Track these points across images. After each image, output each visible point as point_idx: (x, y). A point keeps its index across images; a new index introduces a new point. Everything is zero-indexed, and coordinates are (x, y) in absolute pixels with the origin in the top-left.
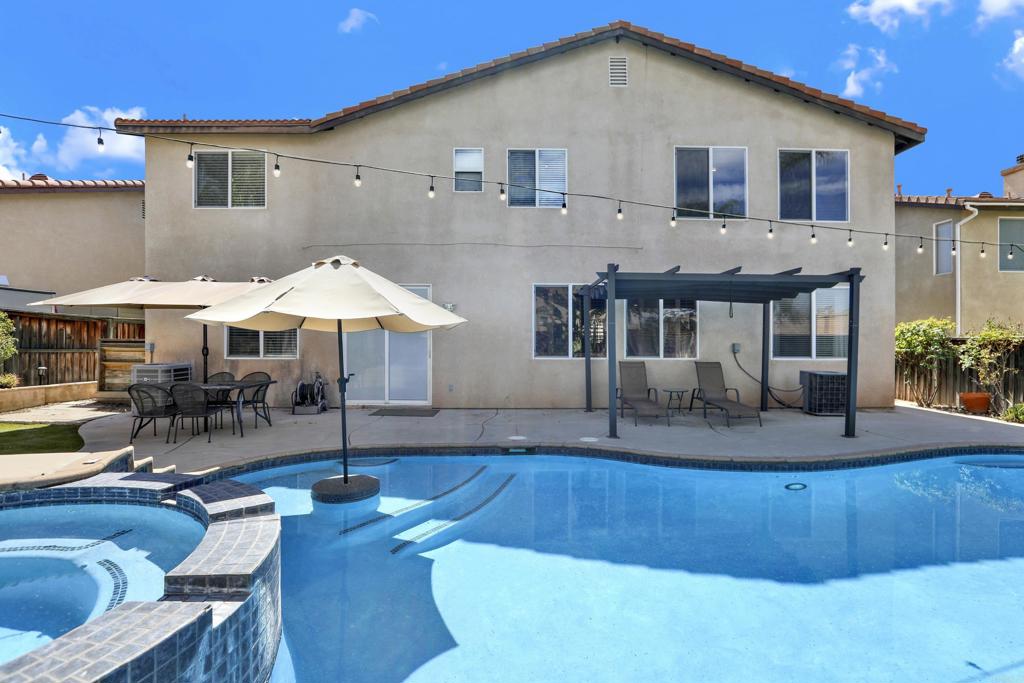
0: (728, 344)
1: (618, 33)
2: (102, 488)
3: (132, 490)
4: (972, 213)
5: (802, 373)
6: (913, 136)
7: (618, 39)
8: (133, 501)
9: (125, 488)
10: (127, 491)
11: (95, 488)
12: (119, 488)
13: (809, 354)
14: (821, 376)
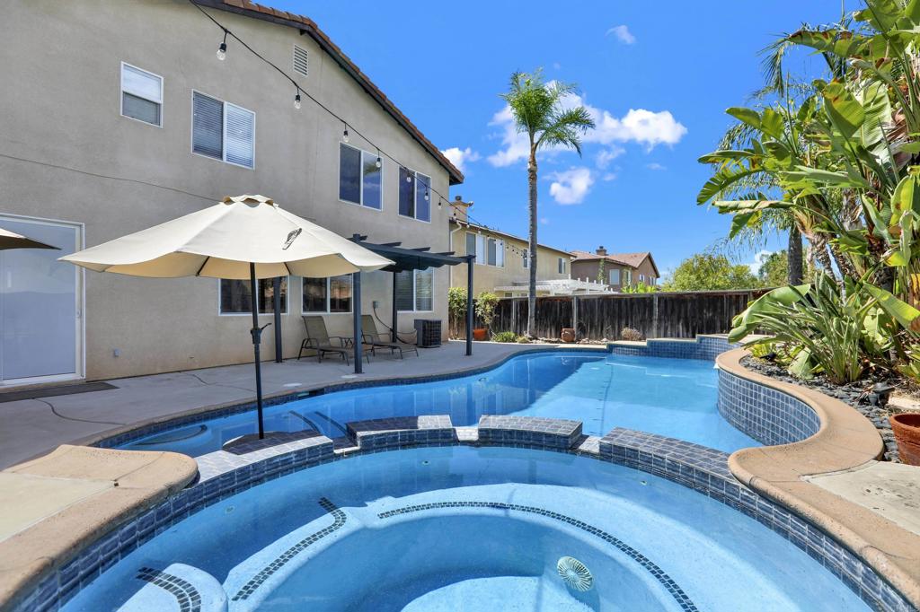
0: (371, 301)
1: (307, 28)
2: (263, 461)
3: (300, 453)
4: (458, 226)
5: (416, 321)
6: (459, 179)
7: (302, 32)
8: (300, 466)
9: (289, 454)
10: (293, 456)
11: (254, 465)
12: (282, 456)
13: (412, 309)
14: (431, 322)
